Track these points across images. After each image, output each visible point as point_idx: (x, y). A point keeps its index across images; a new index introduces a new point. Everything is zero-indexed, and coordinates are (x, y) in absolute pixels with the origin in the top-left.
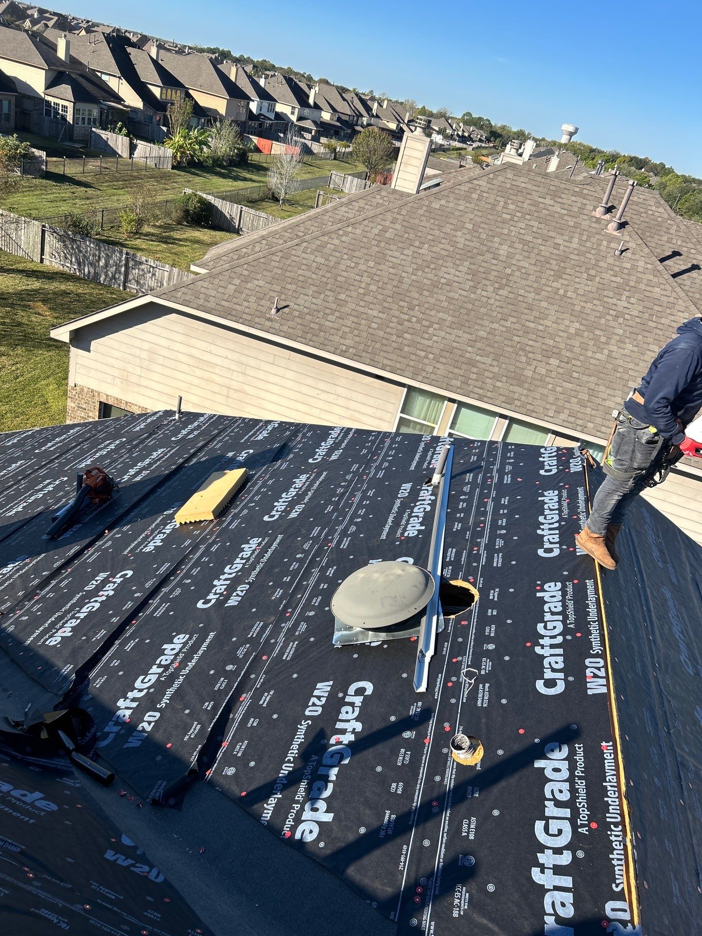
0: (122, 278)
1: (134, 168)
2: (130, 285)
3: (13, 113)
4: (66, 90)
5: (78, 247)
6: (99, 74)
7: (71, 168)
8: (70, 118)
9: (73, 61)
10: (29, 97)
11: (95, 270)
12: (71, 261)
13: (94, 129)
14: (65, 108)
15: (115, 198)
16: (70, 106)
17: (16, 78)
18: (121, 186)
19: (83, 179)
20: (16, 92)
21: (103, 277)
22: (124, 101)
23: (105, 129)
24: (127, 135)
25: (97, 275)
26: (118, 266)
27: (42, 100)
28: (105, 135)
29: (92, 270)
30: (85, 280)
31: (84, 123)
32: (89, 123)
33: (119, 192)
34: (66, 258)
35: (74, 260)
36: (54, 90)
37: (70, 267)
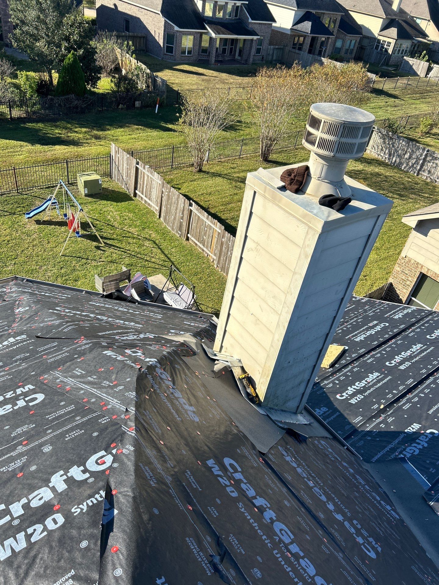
0: (418, 168)
1: (428, 85)
2: (423, 173)
3: (356, 49)
4: (393, 32)
5: (393, 144)
6: (415, 19)
7: (387, 85)
8: (390, 51)
9: (401, 11)
10: (368, 38)
11: (400, 160)
12: (385, 153)
13: (405, 58)
14: (389, 43)
15: (414, 106)
16: (393, 42)
17: (363, 25)
18: (418, 98)
19: (393, 93)
20: (362, 34)
21: (405, 165)
22: (428, 37)
23: (413, 57)
24: (427, 61)
25: (401, 163)
26: (418, 159)
27: (375, 39)
28: (411, 61)
29: (398, 160)
30: (392, 166)
31: (398, 54)
32: (402, 53)
33: (418, 102)
34: (382, 150)
35: (387, 152)
36: (385, 32)
37: (383, 157)
